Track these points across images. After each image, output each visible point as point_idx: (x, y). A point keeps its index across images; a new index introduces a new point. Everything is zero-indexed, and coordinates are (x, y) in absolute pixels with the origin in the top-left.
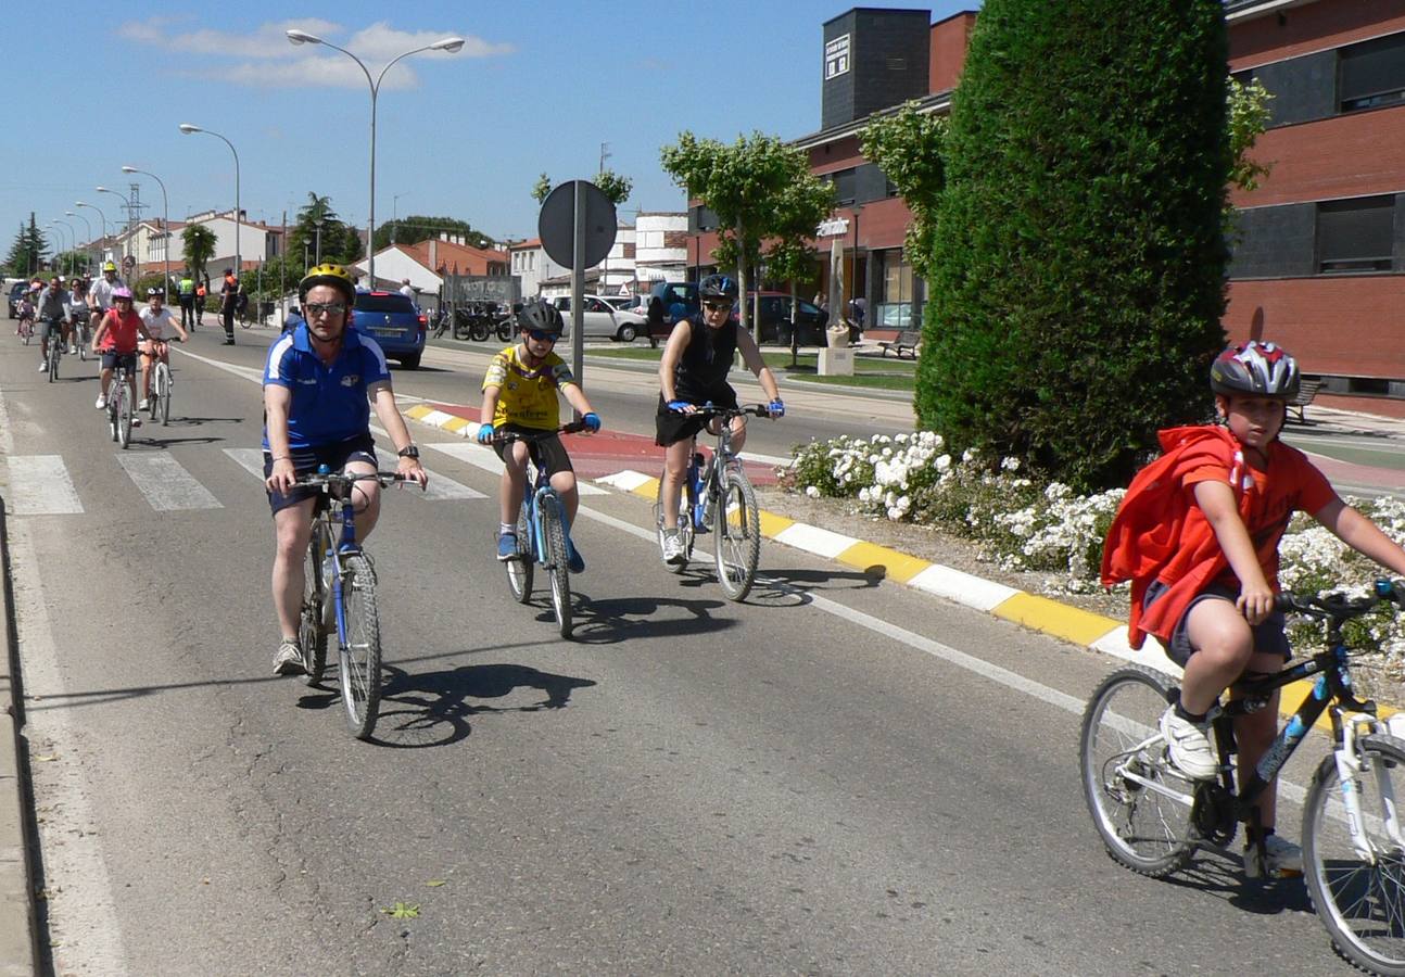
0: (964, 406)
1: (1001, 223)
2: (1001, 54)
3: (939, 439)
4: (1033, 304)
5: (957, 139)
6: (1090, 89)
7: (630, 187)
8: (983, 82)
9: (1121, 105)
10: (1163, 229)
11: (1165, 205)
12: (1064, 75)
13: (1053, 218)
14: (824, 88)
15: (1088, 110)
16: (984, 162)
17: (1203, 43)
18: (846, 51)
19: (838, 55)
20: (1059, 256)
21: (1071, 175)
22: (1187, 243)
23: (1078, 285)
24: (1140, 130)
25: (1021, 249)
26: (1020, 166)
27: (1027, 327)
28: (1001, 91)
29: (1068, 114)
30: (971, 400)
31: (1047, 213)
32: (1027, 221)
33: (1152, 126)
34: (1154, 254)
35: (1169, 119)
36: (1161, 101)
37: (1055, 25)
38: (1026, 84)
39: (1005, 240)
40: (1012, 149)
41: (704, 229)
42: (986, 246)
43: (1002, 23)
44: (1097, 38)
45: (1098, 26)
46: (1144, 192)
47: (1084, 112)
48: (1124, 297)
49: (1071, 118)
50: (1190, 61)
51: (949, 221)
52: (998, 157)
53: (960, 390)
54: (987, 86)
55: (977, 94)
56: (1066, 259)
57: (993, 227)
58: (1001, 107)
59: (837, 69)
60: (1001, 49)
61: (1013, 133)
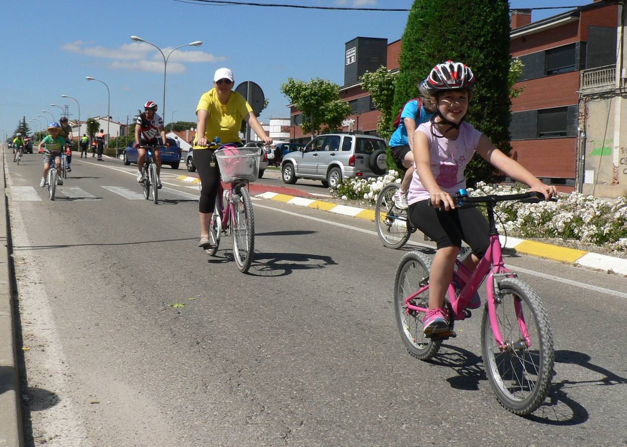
2: (421, 20)
3: (397, 173)
5: (404, 54)
6: (457, 33)
7: (268, 102)
8: (414, 30)
9: (469, 40)
10: (485, 89)
11: (487, 80)
12: (446, 27)
14: (345, 69)
15: (456, 42)
16: (415, 62)
17: (501, 17)
18: (354, 54)
19: (351, 55)
22: (495, 95)
24: (476, 50)
26: (429, 63)
28: (422, 34)
29: (448, 43)
33: (481, 49)
34: (482, 99)
35: (488, 46)
36: (485, 38)
37: (443, 8)
38: (432, 31)
40: (426, 57)
41: (297, 124)
43: (422, 8)
44: (460, 13)
45: (460, 9)
46: (478, 75)
47: (454, 42)
48: (470, 116)
49: (449, 45)
50: (496, 24)
51: (400, 87)
52: (420, 60)
54: (416, 32)
55: (412, 36)
58: (421, 40)
59: (350, 61)
60: (422, 18)
61: (426, 51)
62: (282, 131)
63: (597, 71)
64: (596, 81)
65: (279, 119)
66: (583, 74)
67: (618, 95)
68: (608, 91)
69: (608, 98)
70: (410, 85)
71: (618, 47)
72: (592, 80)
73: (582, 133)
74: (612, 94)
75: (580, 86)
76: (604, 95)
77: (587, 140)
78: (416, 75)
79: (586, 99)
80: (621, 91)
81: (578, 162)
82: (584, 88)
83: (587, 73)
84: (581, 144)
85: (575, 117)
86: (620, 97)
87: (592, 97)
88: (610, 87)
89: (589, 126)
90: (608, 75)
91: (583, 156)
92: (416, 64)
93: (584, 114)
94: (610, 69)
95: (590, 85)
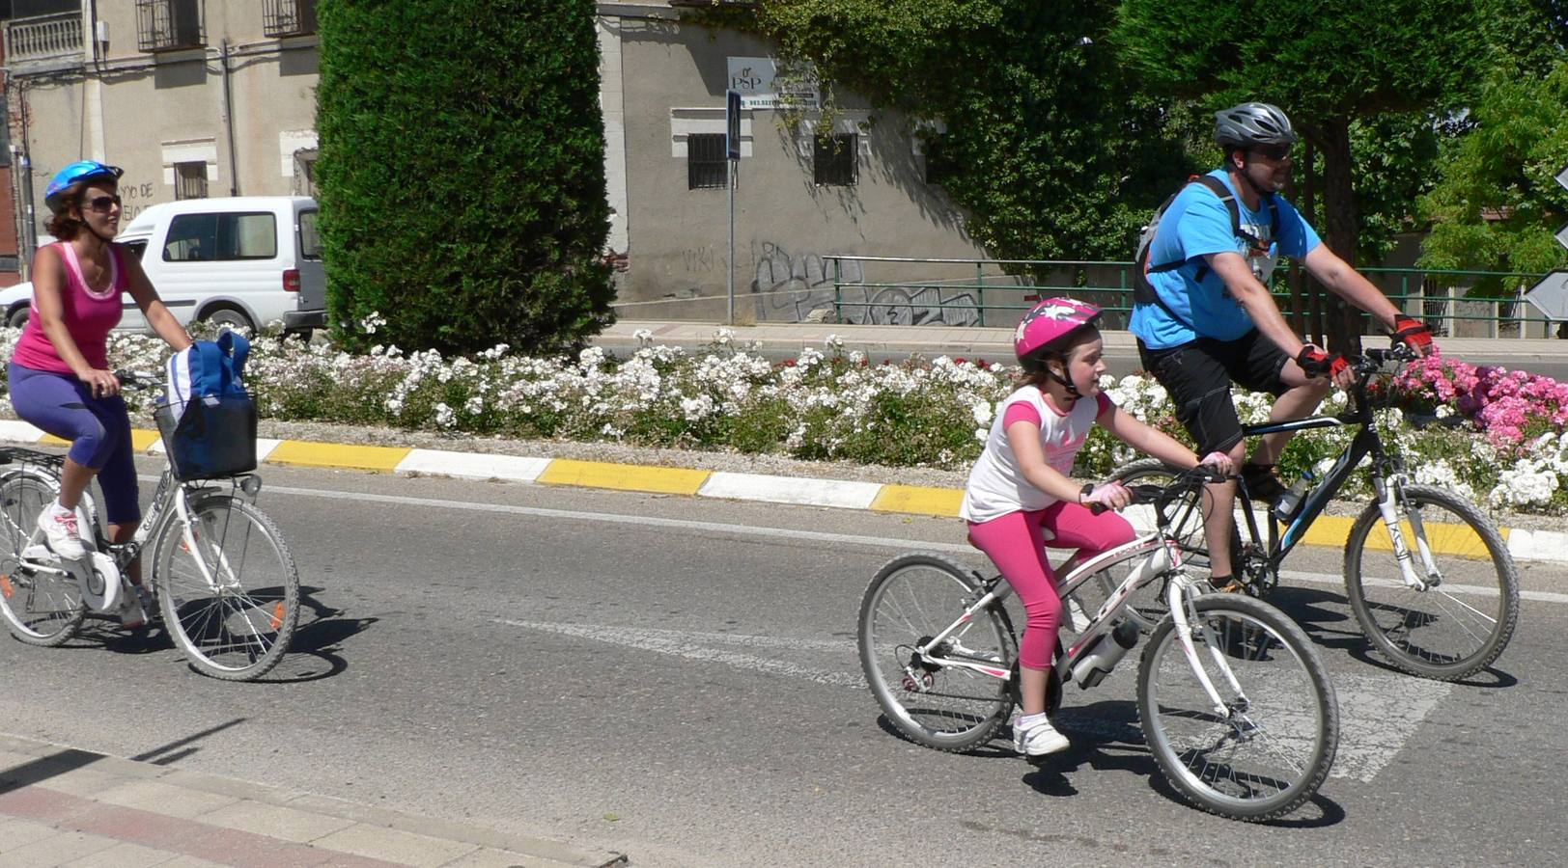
63: (40, 25)
64: (39, 44)
66: (9, 29)
67: (92, 76)
68: (68, 67)
69: (70, 82)
72: (31, 42)
73: (21, 158)
74: (79, 74)
76: (61, 75)
77: (33, 171)
79: (21, 83)
80: (97, 67)
81: (18, 220)
82: (13, 59)
83: (17, 28)
84: (20, 181)
86: (98, 81)
87: (35, 79)
88: (72, 59)
89: (35, 141)
90: (66, 33)
91: (29, 206)
93: (20, 117)
94: (69, 21)
95: (27, 53)
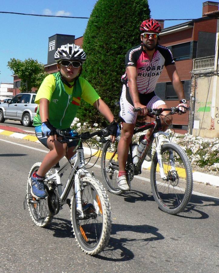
0: (84, 111)
1: (95, 66)
2: (96, 24)
3: (78, 119)
4: (102, 86)
5: (84, 45)
6: (118, 33)
8: (91, 31)
9: (125, 38)
12: (111, 30)
13: (108, 65)
14: (48, 53)
15: (117, 39)
16: (91, 51)
18: (54, 44)
19: (52, 45)
20: (109, 74)
21: (112, 54)
23: (113, 82)
24: (130, 44)
25: (99, 72)
26: (100, 52)
27: (100, 92)
28: (96, 33)
29: (112, 39)
30: (86, 110)
31: (106, 64)
32: (101, 66)
35: (137, 42)
36: (135, 37)
37: (110, 17)
38: (102, 31)
39: (96, 70)
40: (98, 47)
41: (17, 87)
42: (91, 71)
43: (97, 17)
44: (120, 21)
45: (120, 18)
47: (116, 39)
49: (113, 40)
52: (94, 49)
53: (83, 108)
54: (92, 32)
55: (90, 34)
56: (111, 75)
57: (93, 67)
58: (96, 37)
59: (52, 49)
60: (96, 23)
61: (98, 44)
62: (8, 92)
63: (203, 60)
64: (202, 65)
65: (7, 84)
66: (195, 61)
67: (215, 75)
68: (209, 72)
69: (209, 76)
70: (88, 65)
71: (216, 45)
72: (200, 65)
73: (193, 98)
74: (212, 74)
75: (192, 69)
76: (207, 74)
77: (196, 102)
78: (91, 58)
79: (196, 76)
80: (217, 72)
81: (190, 116)
82: (195, 70)
83: (197, 61)
84: (192, 104)
85: (189, 87)
86: (217, 76)
87: (199, 75)
88: (210, 70)
89: (197, 93)
90: (210, 62)
91: (193, 112)
92: (92, 52)
93: (194, 86)
94: (211, 59)
95: (199, 68)
